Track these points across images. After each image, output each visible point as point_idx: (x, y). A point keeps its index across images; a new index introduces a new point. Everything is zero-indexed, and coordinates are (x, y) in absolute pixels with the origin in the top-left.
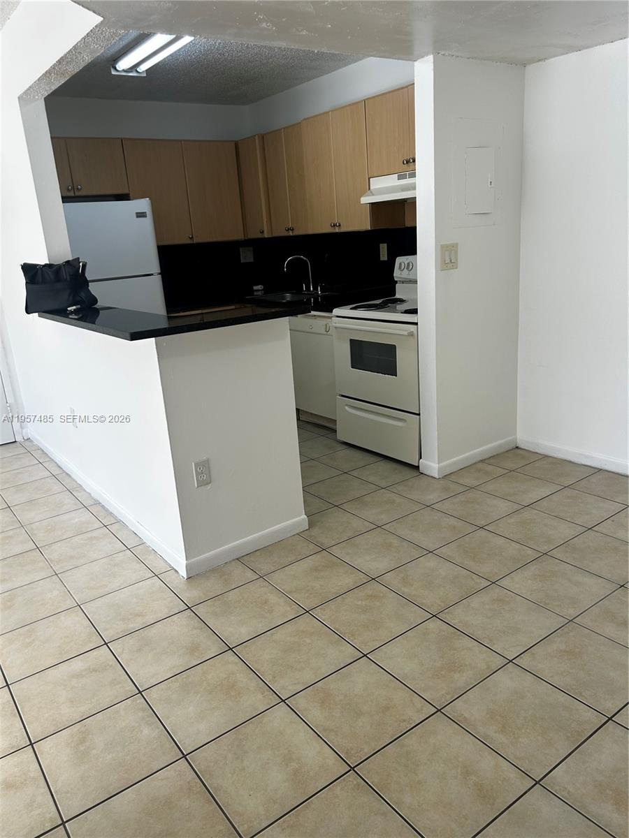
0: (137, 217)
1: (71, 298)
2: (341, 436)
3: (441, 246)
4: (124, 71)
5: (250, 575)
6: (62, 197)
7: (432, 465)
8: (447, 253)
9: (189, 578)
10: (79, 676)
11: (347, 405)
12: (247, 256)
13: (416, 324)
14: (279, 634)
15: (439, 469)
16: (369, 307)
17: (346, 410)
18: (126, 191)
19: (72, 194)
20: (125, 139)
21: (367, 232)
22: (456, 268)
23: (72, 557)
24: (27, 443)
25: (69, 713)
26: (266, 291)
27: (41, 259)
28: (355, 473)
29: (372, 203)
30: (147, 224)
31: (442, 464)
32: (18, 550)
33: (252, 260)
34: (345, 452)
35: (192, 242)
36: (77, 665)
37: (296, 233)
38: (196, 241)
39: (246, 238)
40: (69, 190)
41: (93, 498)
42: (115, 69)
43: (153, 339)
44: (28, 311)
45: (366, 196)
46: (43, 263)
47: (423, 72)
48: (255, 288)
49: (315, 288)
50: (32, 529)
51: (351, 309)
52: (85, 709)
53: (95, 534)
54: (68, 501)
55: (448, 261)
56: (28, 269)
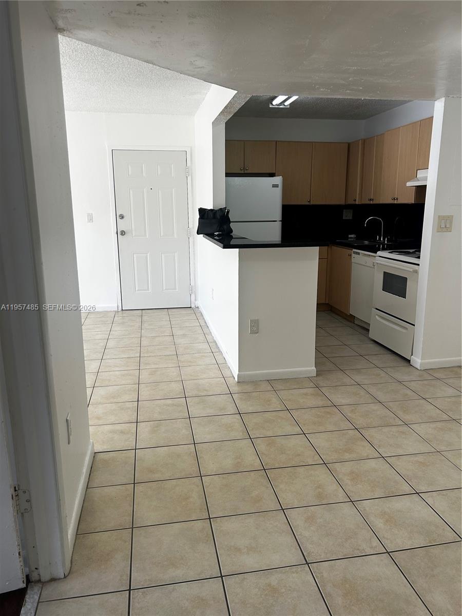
0: (273, 187)
1: (218, 229)
2: (372, 335)
3: (439, 216)
4: (276, 105)
5: (270, 388)
6: (226, 173)
7: (417, 361)
8: (443, 221)
9: (238, 382)
10: (168, 405)
11: (377, 315)
12: (348, 215)
13: (418, 265)
14: (267, 415)
15: (421, 364)
16: (401, 253)
17: (376, 318)
18: (274, 172)
19: (243, 172)
20: (278, 141)
21: (412, 204)
22: (451, 232)
23: (190, 362)
24: (197, 309)
25: (156, 416)
26: (357, 238)
27: (209, 206)
28: (366, 357)
29: (417, 186)
30: (278, 192)
31: (423, 361)
32: (168, 353)
33: (351, 218)
34: (372, 346)
35: (309, 204)
36: (169, 402)
37: (375, 202)
38: (312, 203)
39: (347, 204)
40: (241, 170)
41: (213, 339)
42: (272, 104)
43: (238, 249)
44: (198, 233)
45: (413, 181)
46: (209, 208)
47: (439, 107)
48: (350, 236)
49: (384, 239)
50: (179, 346)
51: (389, 252)
52: (163, 417)
53: (206, 355)
54: (202, 338)
55: (443, 226)
56: (202, 211)
